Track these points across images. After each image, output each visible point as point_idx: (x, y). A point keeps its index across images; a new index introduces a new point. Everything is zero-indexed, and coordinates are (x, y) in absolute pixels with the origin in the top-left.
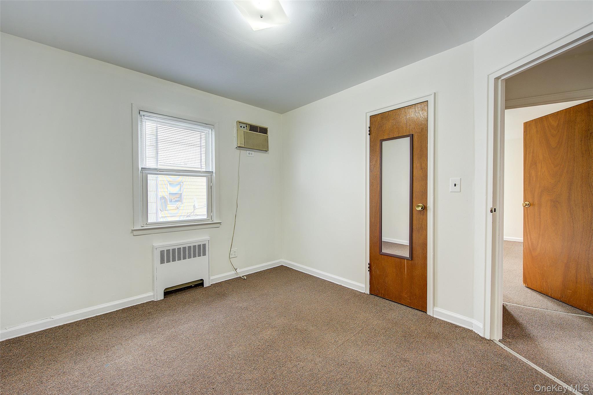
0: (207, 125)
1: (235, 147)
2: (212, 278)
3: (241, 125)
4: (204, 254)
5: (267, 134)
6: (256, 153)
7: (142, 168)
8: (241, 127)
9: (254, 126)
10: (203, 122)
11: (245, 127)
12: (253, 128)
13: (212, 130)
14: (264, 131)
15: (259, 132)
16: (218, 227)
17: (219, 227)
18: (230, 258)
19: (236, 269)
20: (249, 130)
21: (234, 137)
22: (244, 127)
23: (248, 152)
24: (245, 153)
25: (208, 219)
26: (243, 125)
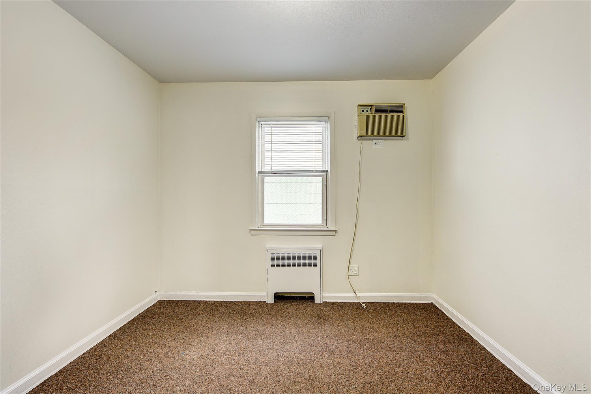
0: (320, 117)
1: (356, 138)
2: (325, 294)
3: (363, 108)
4: (315, 265)
5: (402, 113)
6: (386, 142)
7: (259, 172)
8: (363, 111)
9: (381, 106)
10: (317, 116)
11: (369, 110)
12: (379, 109)
13: (327, 123)
14: (399, 109)
15: (390, 113)
16: (333, 236)
17: (335, 236)
18: (348, 276)
19: (355, 292)
20: (375, 113)
21: (356, 125)
22: (367, 111)
23: (374, 141)
24: (369, 144)
25: (323, 225)
26: (365, 109)
